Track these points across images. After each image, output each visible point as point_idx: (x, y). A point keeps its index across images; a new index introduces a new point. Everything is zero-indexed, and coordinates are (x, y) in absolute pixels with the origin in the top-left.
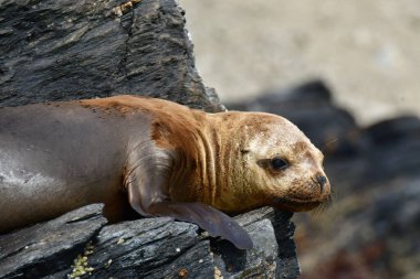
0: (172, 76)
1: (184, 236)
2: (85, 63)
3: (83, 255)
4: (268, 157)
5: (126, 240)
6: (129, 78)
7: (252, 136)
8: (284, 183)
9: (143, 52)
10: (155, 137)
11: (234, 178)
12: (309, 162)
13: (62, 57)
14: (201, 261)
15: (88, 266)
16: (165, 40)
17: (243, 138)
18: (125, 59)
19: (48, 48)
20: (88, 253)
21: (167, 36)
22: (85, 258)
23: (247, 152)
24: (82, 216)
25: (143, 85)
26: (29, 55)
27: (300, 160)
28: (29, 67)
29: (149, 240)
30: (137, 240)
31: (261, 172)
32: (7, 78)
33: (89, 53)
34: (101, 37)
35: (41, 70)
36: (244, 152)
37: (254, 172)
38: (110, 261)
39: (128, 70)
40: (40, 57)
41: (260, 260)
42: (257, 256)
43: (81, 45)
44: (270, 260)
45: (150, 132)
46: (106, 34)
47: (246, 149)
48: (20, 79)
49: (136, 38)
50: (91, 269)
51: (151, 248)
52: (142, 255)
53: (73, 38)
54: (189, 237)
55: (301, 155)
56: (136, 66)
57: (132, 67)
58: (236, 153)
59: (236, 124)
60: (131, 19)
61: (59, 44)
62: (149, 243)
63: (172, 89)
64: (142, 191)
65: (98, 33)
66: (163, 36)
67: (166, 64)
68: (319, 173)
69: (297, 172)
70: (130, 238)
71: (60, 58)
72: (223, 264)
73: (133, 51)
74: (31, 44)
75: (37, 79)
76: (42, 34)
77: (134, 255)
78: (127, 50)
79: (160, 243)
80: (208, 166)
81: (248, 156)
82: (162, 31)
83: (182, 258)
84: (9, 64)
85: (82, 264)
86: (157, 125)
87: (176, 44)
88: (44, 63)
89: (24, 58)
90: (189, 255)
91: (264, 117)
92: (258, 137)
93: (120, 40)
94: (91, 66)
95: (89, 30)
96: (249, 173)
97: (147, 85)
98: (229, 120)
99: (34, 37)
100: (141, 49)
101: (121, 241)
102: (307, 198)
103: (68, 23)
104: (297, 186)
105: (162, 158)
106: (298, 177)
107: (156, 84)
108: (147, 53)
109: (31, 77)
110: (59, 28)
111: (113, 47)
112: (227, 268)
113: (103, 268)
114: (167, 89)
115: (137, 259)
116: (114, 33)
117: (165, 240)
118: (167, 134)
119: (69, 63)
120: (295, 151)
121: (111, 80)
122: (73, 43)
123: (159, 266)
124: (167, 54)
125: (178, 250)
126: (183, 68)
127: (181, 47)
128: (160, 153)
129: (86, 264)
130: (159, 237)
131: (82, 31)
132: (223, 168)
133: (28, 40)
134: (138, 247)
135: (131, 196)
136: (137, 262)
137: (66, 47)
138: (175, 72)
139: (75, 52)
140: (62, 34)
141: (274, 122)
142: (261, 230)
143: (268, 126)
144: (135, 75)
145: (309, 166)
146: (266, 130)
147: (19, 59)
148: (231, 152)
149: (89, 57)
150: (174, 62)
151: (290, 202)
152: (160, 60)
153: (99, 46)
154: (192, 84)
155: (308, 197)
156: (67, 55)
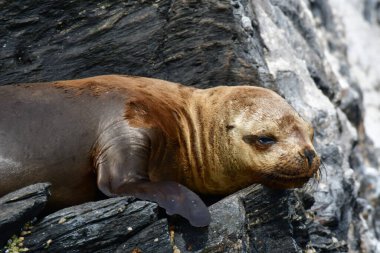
0: (215, 61)
1: (136, 215)
2: (120, 50)
3: (19, 236)
4: (253, 133)
5: (68, 219)
6: (167, 64)
7: (237, 112)
8: (271, 159)
9: (180, 37)
10: (128, 117)
11: (220, 155)
12: (297, 136)
13: (95, 44)
14: (156, 240)
15: (23, 247)
16: (207, 25)
17: (228, 113)
18: (163, 45)
19: (80, 35)
20: (25, 233)
21: (210, 20)
22: (22, 238)
23: (232, 127)
24: (22, 195)
25: (181, 71)
26: (60, 43)
27: (287, 135)
28: (60, 55)
29: (94, 219)
30: (80, 219)
31: (247, 149)
32: (34, 67)
33: (123, 40)
34: (137, 23)
35: (73, 58)
36: (229, 128)
37: (240, 148)
38: (49, 241)
39: (165, 56)
40: (72, 45)
41: (221, 239)
42: (219, 234)
43: (114, 32)
44: (233, 238)
45: (123, 112)
46: (142, 20)
47: (231, 124)
48: (50, 67)
49: (173, 23)
50: (26, 249)
51: (96, 227)
52: (84, 234)
53: (106, 25)
54: (143, 216)
55: (288, 129)
56: (174, 52)
57: (169, 53)
58: (221, 129)
59: (221, 99)
60: (169, 4)
61: (92, 31)
62: (94, 222)
63: (215, 74)
64: (114, 171)
65: (132, 19)
66: (204, 20)
67: (208, 49)
68: (307, 147)
69: (284, 147)
70: (74, 217)
71: (92, 45)
72: (182, 243)
73: (170, 36)
74: (63, 32)
75: (69, 68)
76: (74, 22)
77: (75, 234)
78: (165, 36)
79: (106, 222)
80: (193, 146)
81: (233, 131)
82: (203, 16)
83: (136, 238)
84: (37, 53)
85: (17, 245)
86: (132, 104)
87: (222, 29)
88: (75, 51)
89: (54, 47)
90: (143, 234)
91: (250, 91)
92: (243, 112)
93: (157, 26)
94: (127, 52)
95: (124, 16)
96: (235, 149)
97: (186, 71)
98: (215, 96)
99: (65, 25)
100: (179, 34)
101: (62, 220)
102: (294, 174)
103: (101, 10)
104: (284, 161)
105: (136, 138)
106: (285, 152)
107: (195, 70)
108: (185, 38)
109: (62, 66)
110: (91, 15)
111: (149, 33)
112: (187, 247)
113: (42, 249)
114: (209, 73)
115: (79, 238)
116: (151, 19)
117: (113, 219)
118: (143, 112)
119: (102, 51)
120: (281, 126)
121: (148, 67)
122: (106, 30)
123: (107, 245)
124: (210, 39)
125: (130, 229)
126: (229, 53)
127: (229, 32)
128: (135, 132)
129: (21, 244)
130: (106, 215)
131: (116, 18)
132: (209, 147)
133: (59, 28)
134: (81, 227)
135: (100, 176)
136: (80, 242)
137: (98, 35)
138: (219, 57)
139: (108, 39)
140: (96, 21)
141: (260, 96)
142: (226, 207)
143: (254, 100)
144: (173, 61)
145: (297, 140)
146: (251, 105)
147: (49, 47)
148: (216, 129)
149: (124, 44)
150: (218, 47)
151: (278, 178)
152: (199, 45)
153: (134, 32)
154: (243, 69)
155: (296, 172)
156: (100, 43)
